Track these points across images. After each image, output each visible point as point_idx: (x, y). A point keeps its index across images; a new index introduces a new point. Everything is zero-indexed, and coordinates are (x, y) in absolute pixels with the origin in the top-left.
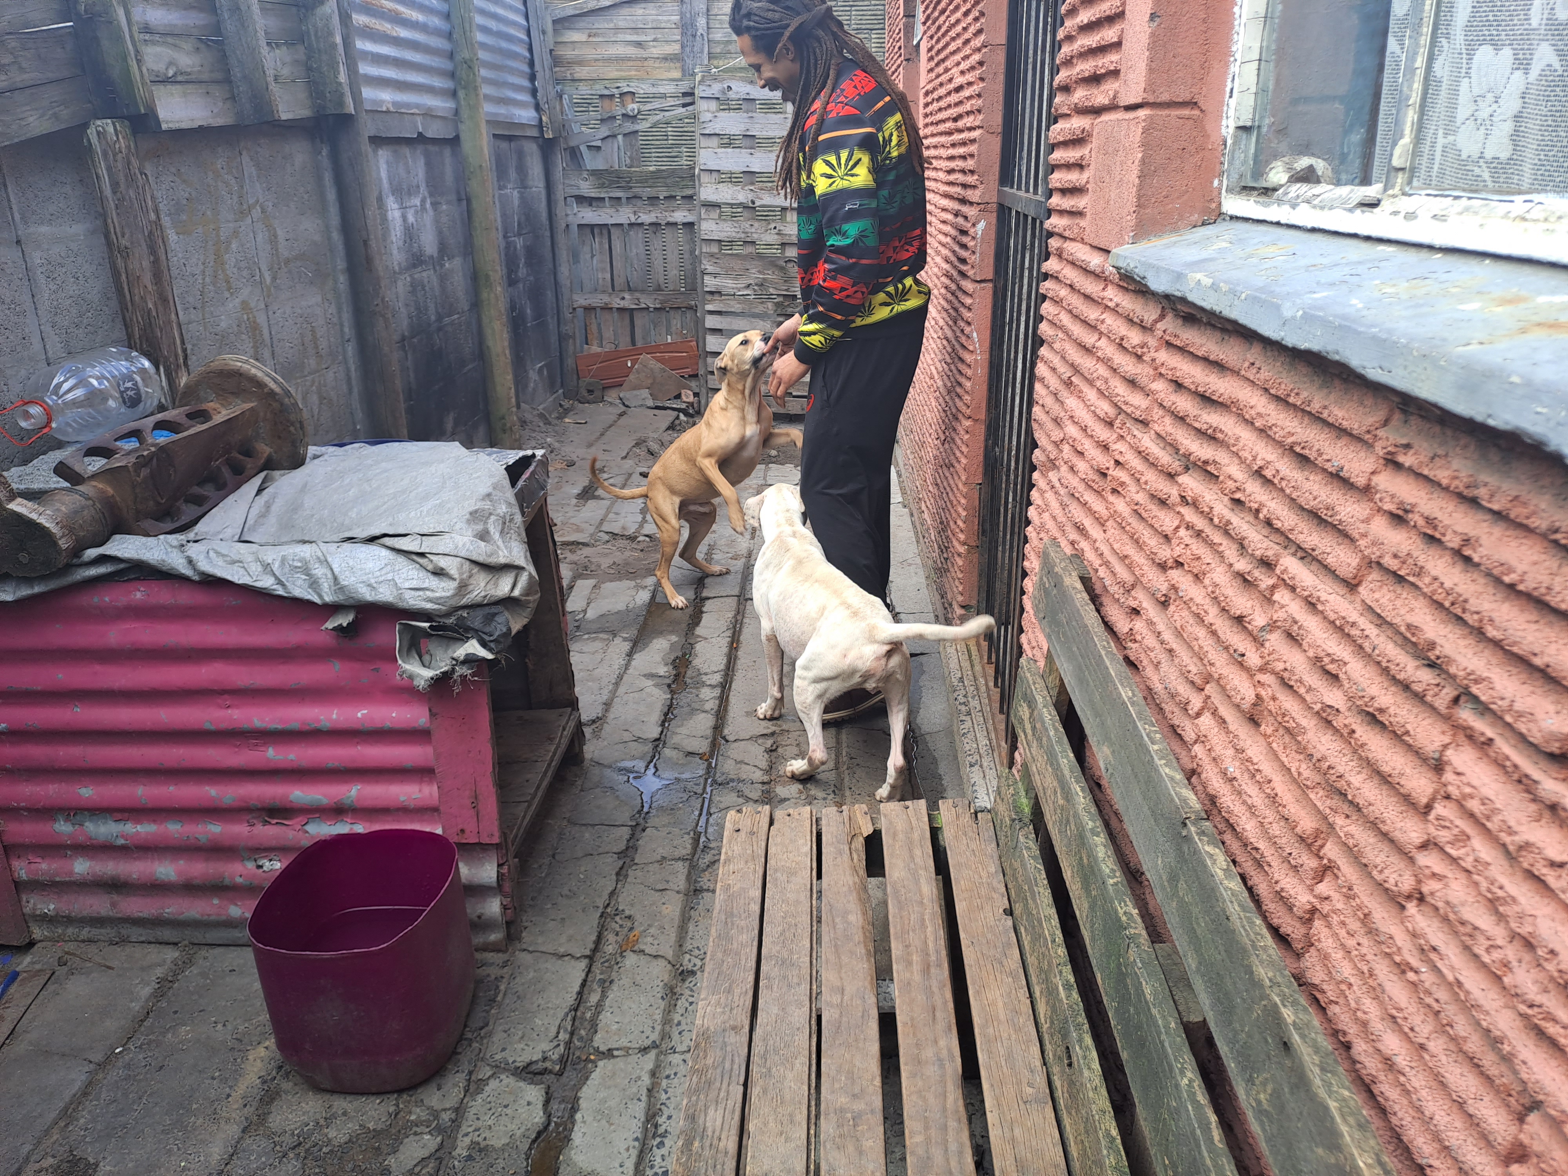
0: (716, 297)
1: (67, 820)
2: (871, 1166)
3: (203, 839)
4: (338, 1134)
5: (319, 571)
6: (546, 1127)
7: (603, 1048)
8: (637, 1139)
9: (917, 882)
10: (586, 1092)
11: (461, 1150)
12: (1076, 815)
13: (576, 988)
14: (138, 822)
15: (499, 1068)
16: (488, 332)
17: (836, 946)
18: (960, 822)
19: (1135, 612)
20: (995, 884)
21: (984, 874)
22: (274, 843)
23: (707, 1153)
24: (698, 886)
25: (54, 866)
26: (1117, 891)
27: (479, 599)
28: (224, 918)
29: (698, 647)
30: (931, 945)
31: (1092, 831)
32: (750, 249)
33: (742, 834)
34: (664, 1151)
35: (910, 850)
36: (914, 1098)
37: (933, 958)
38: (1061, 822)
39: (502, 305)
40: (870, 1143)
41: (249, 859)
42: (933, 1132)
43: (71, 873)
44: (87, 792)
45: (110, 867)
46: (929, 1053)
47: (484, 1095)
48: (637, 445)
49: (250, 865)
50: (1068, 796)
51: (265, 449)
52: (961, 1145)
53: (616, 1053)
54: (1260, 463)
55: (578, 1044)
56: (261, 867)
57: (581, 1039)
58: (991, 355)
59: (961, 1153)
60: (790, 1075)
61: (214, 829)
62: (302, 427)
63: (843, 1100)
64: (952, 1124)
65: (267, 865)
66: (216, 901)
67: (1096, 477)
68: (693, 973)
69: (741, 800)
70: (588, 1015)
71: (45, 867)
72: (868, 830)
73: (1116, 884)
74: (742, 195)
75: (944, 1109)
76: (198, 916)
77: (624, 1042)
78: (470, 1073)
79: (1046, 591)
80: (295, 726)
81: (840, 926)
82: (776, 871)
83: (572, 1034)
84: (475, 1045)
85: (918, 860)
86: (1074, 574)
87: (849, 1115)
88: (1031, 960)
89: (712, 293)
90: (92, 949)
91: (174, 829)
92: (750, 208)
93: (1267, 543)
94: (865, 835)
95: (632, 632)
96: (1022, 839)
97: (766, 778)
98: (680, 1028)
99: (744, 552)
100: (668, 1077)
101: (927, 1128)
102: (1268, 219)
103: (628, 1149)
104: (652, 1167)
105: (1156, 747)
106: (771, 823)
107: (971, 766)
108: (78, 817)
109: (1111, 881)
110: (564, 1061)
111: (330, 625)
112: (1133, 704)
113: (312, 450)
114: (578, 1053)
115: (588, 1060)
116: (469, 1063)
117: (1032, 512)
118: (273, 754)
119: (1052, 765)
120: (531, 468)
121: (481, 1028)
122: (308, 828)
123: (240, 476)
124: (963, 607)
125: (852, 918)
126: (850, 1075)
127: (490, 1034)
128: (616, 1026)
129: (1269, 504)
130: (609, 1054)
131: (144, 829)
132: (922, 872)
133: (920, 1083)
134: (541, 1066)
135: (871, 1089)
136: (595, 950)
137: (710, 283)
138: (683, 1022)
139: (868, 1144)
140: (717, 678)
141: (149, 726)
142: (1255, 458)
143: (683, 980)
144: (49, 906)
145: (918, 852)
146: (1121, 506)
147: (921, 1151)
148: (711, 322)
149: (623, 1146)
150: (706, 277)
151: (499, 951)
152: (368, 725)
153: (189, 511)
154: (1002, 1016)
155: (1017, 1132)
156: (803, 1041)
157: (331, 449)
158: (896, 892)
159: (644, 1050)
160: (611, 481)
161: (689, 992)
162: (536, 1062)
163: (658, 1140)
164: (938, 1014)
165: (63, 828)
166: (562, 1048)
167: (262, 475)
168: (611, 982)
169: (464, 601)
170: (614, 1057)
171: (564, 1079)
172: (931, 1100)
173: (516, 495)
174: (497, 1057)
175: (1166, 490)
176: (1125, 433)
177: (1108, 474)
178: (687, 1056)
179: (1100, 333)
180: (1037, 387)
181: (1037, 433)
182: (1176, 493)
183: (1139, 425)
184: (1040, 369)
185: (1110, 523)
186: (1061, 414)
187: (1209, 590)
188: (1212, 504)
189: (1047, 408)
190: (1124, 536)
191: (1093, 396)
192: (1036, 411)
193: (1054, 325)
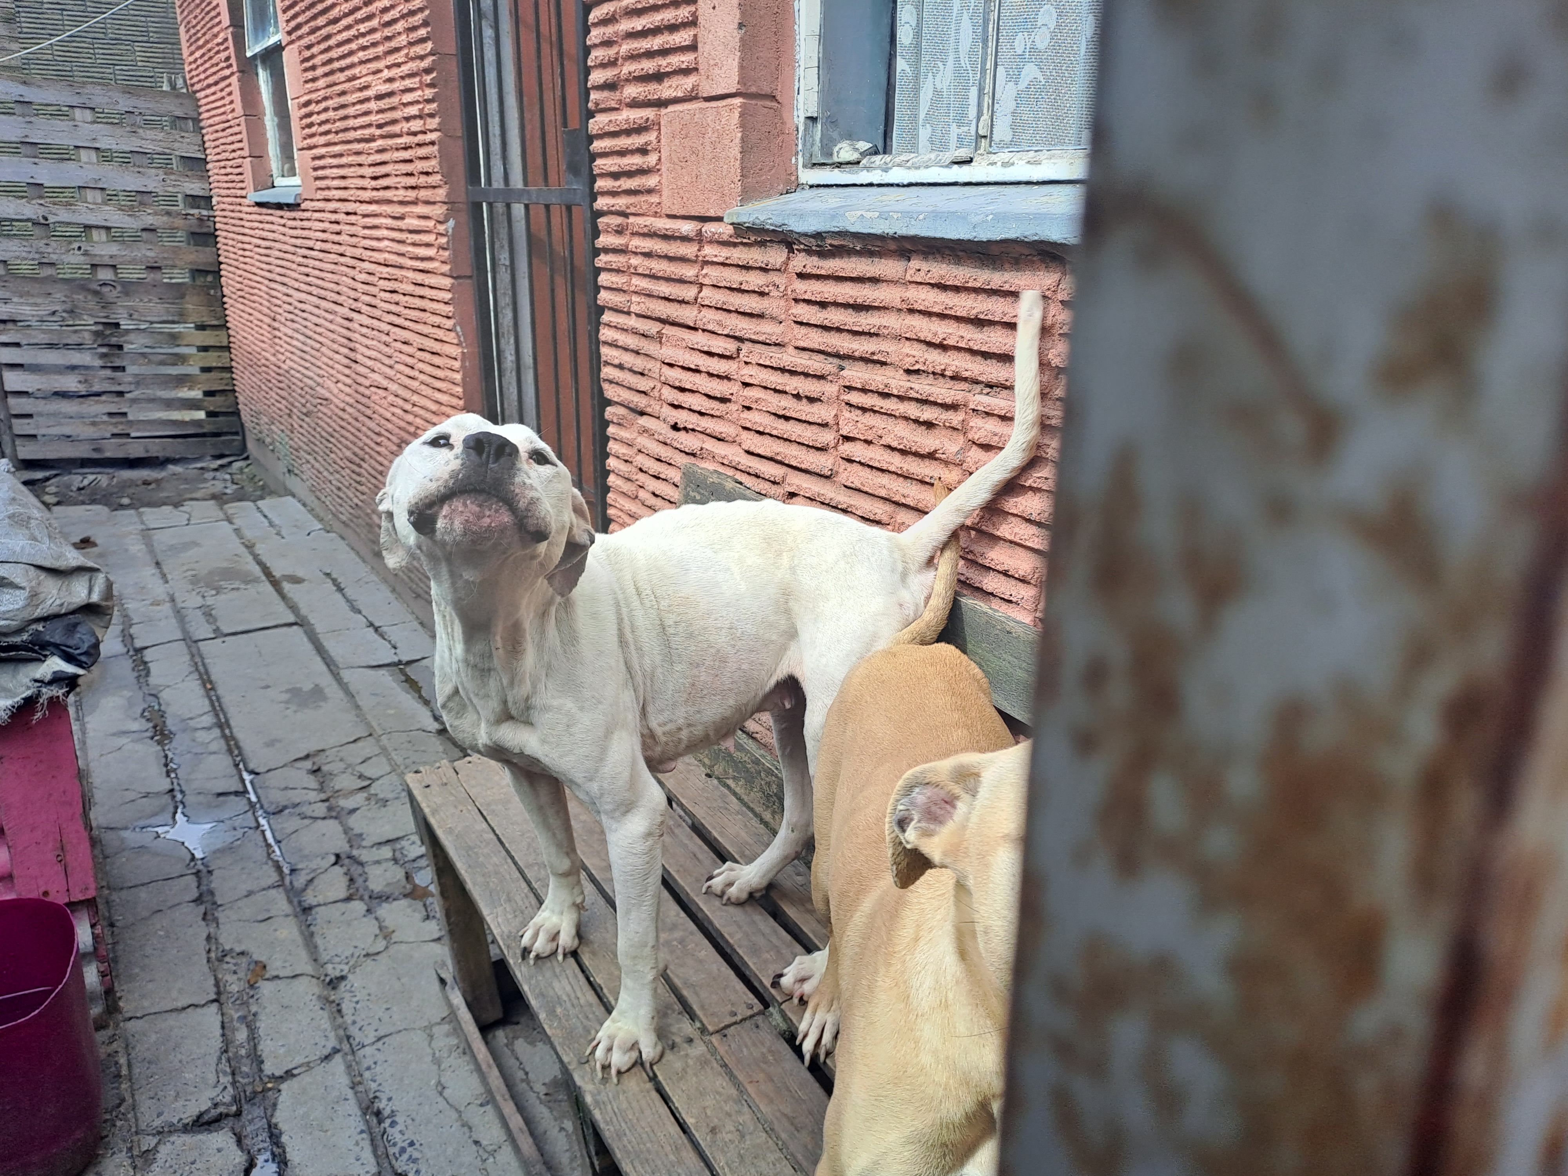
6: (252, 1162)
7: (278, 1073)
8: (362, 1132)
10: (281, 1116)
13: (219, 1032)
15: (164, 1133)
19: (792, 495)
24: (306, 905)
27: (55, 609)
29: (165, 695)
32: (49, 270)
34: (398, 1128)
47: (160, 1162)
53: (295, 1072)
54: (941, 336)
55: (246, 1080)
57: (247, 1075)
58: (479, 347)
67: (714, 405)
68: (343, 978)
69: (306, 821)
70: (243, 1052)
74: (30, 210)
77: (299, 1060)
78: (130, 1150)
82: (488, 805)
83: (234, 1073)
84: (120, 1123)
88: (752, 797)
92: (42, 224)
93: (953, 392)
97: (323, 796)
98: (358, 1026)
99: (164, 597)
100: (368, 1068)
103: (357, 1144)
104: (395, 1145)
106: (457, 773)
110: (236, 1100)
114: (249, 1088)
115: (265, 1090)
116: (123, 1141)
117: (612, 463)
121: (119, 1106)
127: (133, 1108)
128: (282, 1050)
129: (953, 363)
130: (289, 1074)
134: (214, 1113)
136: (219, 993)
138: (358, 1019)
140: (208, 720)
142: (934, 334)
143: (335, 988)
149: (350, 1144)
151: (100, 1027)
159: (327, 1058)
161: (347, 995)
162: (207, 1111)
163: (388, 1122)
166: (230, 1089)
168: (254, 1015)
169: (37, 613)
170: (294, 1076)
171: (247, 1115)
174: (156, 1123)
175: (818, 390)
176: (754, 359)
177: (733, 398)
178: (379, 1045)
179: (702, 285)
180: (604, 350)
181: (610, 392)
182: (830, 389)
183: (773, 348)
184: (606, 334)
185: (745, 435)
186: (649, 366)
187: (894, 444)
188: (886, 381)
189: (626, 365)
190: (767, 440)
191: (700, 340)
192: (607, 372)
193: (624, 291)
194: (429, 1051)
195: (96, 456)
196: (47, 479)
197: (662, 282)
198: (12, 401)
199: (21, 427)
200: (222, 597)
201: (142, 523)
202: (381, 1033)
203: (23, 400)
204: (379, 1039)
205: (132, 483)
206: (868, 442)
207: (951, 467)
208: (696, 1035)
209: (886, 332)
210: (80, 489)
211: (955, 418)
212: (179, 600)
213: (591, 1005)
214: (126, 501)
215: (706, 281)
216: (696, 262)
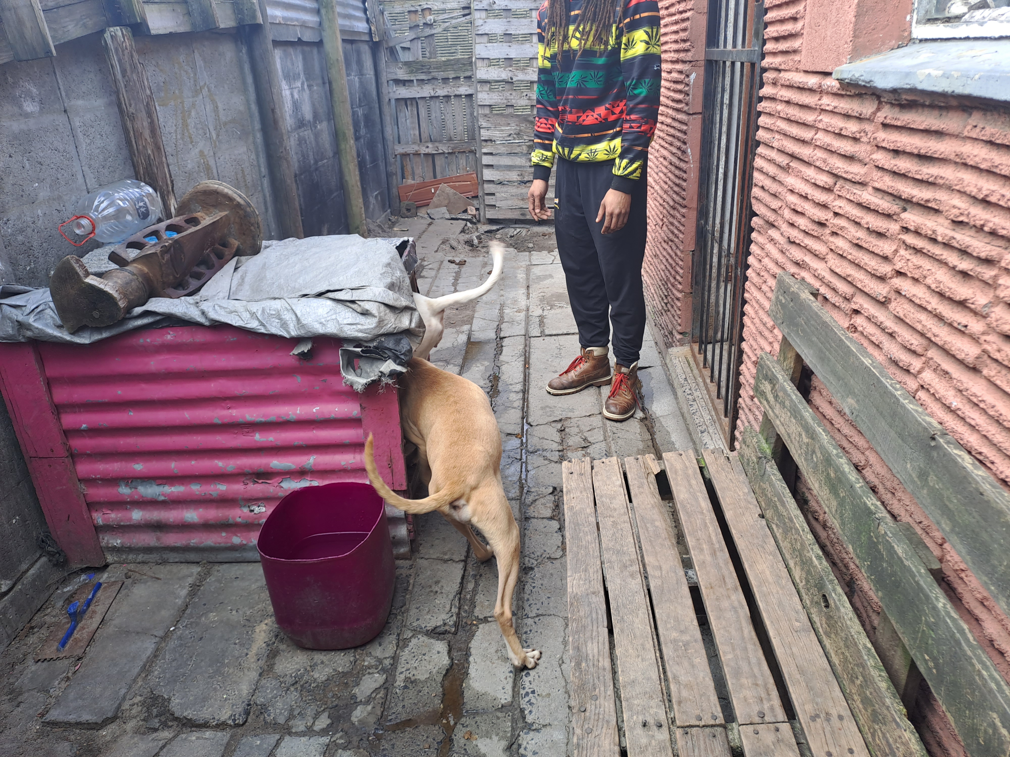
0: (489, 143)
1: (126, 485)
2: (701, 675)
3: (215, 494)
4: (320, 675)
5: (288, 316)
6: (452, 665)
7: (481, 617)
8: (510, 671)
9: (696, 499)
10: (474, 644)
11: (400, 681)
12: (822, 447)
13: (459, 580)
14: (172, 485)
15: (417, 631)
16: (346, 171)
17: (650, 541)
18: (718, 462)
19: (856, 312)
20: (749, 498)
21: (741, 493)
22: (261, 495)
23: (591, 669)
24: (527, 515)
25: (120, 515)
26: (863, 491)
27: (391, 330)
28: (229, 545)
29: (503, 368)
30: (714, 538)
31: (837, 455)
32: (510, 110)
33: (575, 476)
34: (529, 679)
35: (689, 481)
36: (722, 631)
37: (717, 546)
38: (806, 453)
39: (354, 153)
40: (698, 660)
41: (245, 506)
42: (738, 652)
43: (131, 519)
44: (139, 467)
45: (156, 515)
46: (725, 604)
47: (410, 648)
48: (443, 243)
49: (246, 510)
50: (812, 435)
51: (235, 243)
52: (759, 659)
53: (489, 619)
54: (985, 193)
55: (464, 614)
56: (253, 511)
57: (466, 611)
58: (701, 163)
59: (759, 664)
60: (637, 621)
61: (222, 487)
62: (258, 227)
63: (674, 635)
64: (750, 647)
65: (257, 509)
66: (224, 534)
67: (815, 227)
68: (532, 569)
69: (546, 462)
70: (468, 597)
71: (114, 516)
72: (657, 470)
73: (862, 487)
74: (504, 75)
75: (743, 638)
76: (212, 544)
78: (398, 635)
79: (783, 306)
80: (273, 418)
81: (651, 529)
82: (601, 497)
83: (459, 608)
84: (399, 617)
85: (695, 487)
86: (806, 291)
87: (681, 644)
88: (785, 545)
89: (486, 141)
90: (146, 568)
91: (196, 488)
92: (509, 82)
93: (989, 247)
94: (656, 473)
95: (459, 361)
96: (768, 469)
97: (560, 448)
98: (529, 602)
99: (524, 307)
100: (526, 633)
101: (734, 649)
102: (957, 36)
103: (506, 678)
104: (524, 688)
105: (899, 393)
106: (592, 468)
107: (702, 432)
108: (134, 484)
109: (858, 485)
110: (456, 625)
111: (296, 351)
112: (874, 367)
113: (264, 243)
114: (464, 620)
115: (472, 624)
116: (397, 628)
117: (751, 260)
118: (259, 438)
119: (795, 417)
120: (408, 249)
121: (402, 607)
122: (282, 484)
123: (222, 260)
124: (681, 333)
125: (657, 523)
126: (677, 619)
127: (408, 610)
128: (487, 603)
129: (993, 219)
130: (485, 620)
131: (177, 490)
132: (699, 494)
133: (724, 623)
134: (442, 629)
135: (692, 627)
136: (467, 557)
137: (485, 134)
138: (531, 599)
139: (697, 661)
140: (519, 387)
141: (178, 422)
142: (980, 190)
143: (526, 574)
144: (117, 542)
145: (693, 482)
146: (840, 243)
147: (732, 664)
148: (486, 160)
149: (502, 677)
150: (482, 130)
151: (406, 559)
152: (318, 417)
153: (194, 283)
154: (771, 580)
155: (795, 649)
156: (642, 600)
157: (274, 242)
158: (684, 507)
160: (430, 266)
161: (530, 580)
162: (440, 626)
164: (727, 580)
165: (124, 490)
166: (454, 618)
167: (236, 259)
168: (481, 575)
169: (382, 331)
170: (489, 622)
171: (458, 637)
172: (734, 633)
173: (405, 263)
174: (415, 624)
175: (884, 226)
176: (844, 193)
177: (827, 223)
178: (537, 619)
179: (818, 129)
180: (756, 174)
181: (757, 207)
182: (894, 227)
183: (858, 186)
184: (758, 162)
185: (830, 256)
186: (780, 190)
187: (933, 286)
188: (934, 228)
189: (766, 188)
190: (845, 264)
191: (810, 172)
192: (755, 191)
193: (772, 130)
194: (563, 634)
195: (522, 218)
196: (498, 230)
197: (794, 124)
198: (486, 186)
199: (489, 200)
200: (553, 311)
201: (530, 261)
202: (540, 612)
203: (491, 185)
204: (538, 616)
205: (537, 234)
206: (916, 280)
207: (979, 318)
208: (665, 723)
209: (941, 181)
210: (511, 237)
211: (988, 273)
212: (530, 310)
213: (604, 669)
214: (531, 245)
215: (820, 126)
216: (816, 109)
